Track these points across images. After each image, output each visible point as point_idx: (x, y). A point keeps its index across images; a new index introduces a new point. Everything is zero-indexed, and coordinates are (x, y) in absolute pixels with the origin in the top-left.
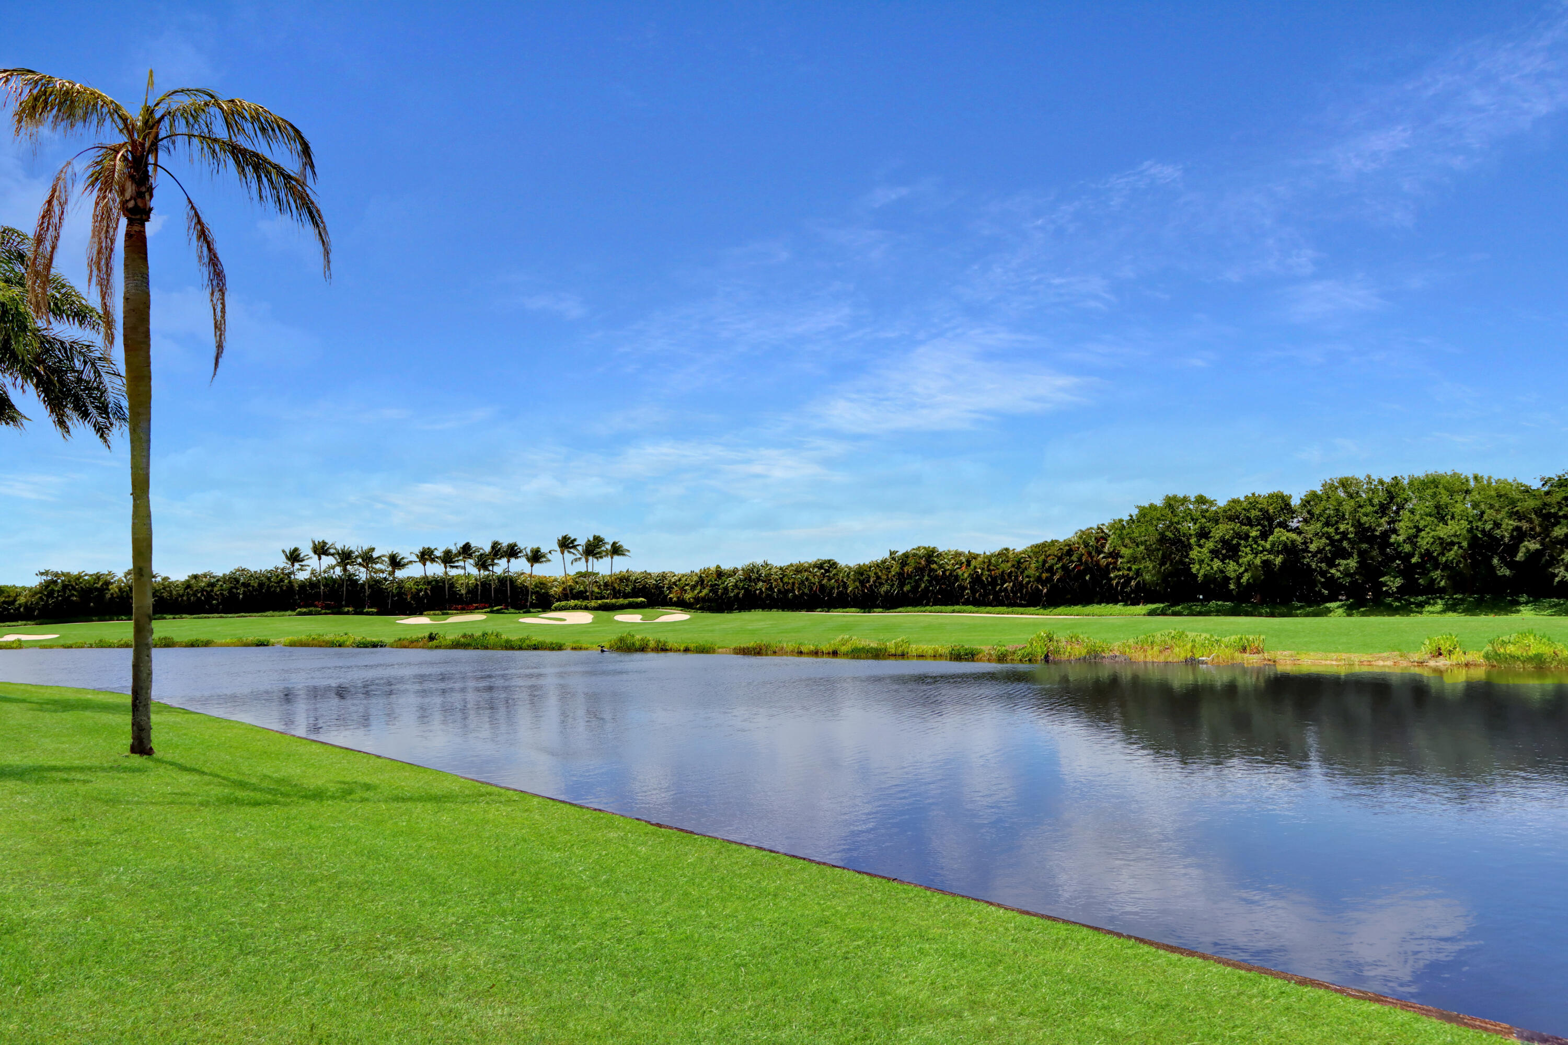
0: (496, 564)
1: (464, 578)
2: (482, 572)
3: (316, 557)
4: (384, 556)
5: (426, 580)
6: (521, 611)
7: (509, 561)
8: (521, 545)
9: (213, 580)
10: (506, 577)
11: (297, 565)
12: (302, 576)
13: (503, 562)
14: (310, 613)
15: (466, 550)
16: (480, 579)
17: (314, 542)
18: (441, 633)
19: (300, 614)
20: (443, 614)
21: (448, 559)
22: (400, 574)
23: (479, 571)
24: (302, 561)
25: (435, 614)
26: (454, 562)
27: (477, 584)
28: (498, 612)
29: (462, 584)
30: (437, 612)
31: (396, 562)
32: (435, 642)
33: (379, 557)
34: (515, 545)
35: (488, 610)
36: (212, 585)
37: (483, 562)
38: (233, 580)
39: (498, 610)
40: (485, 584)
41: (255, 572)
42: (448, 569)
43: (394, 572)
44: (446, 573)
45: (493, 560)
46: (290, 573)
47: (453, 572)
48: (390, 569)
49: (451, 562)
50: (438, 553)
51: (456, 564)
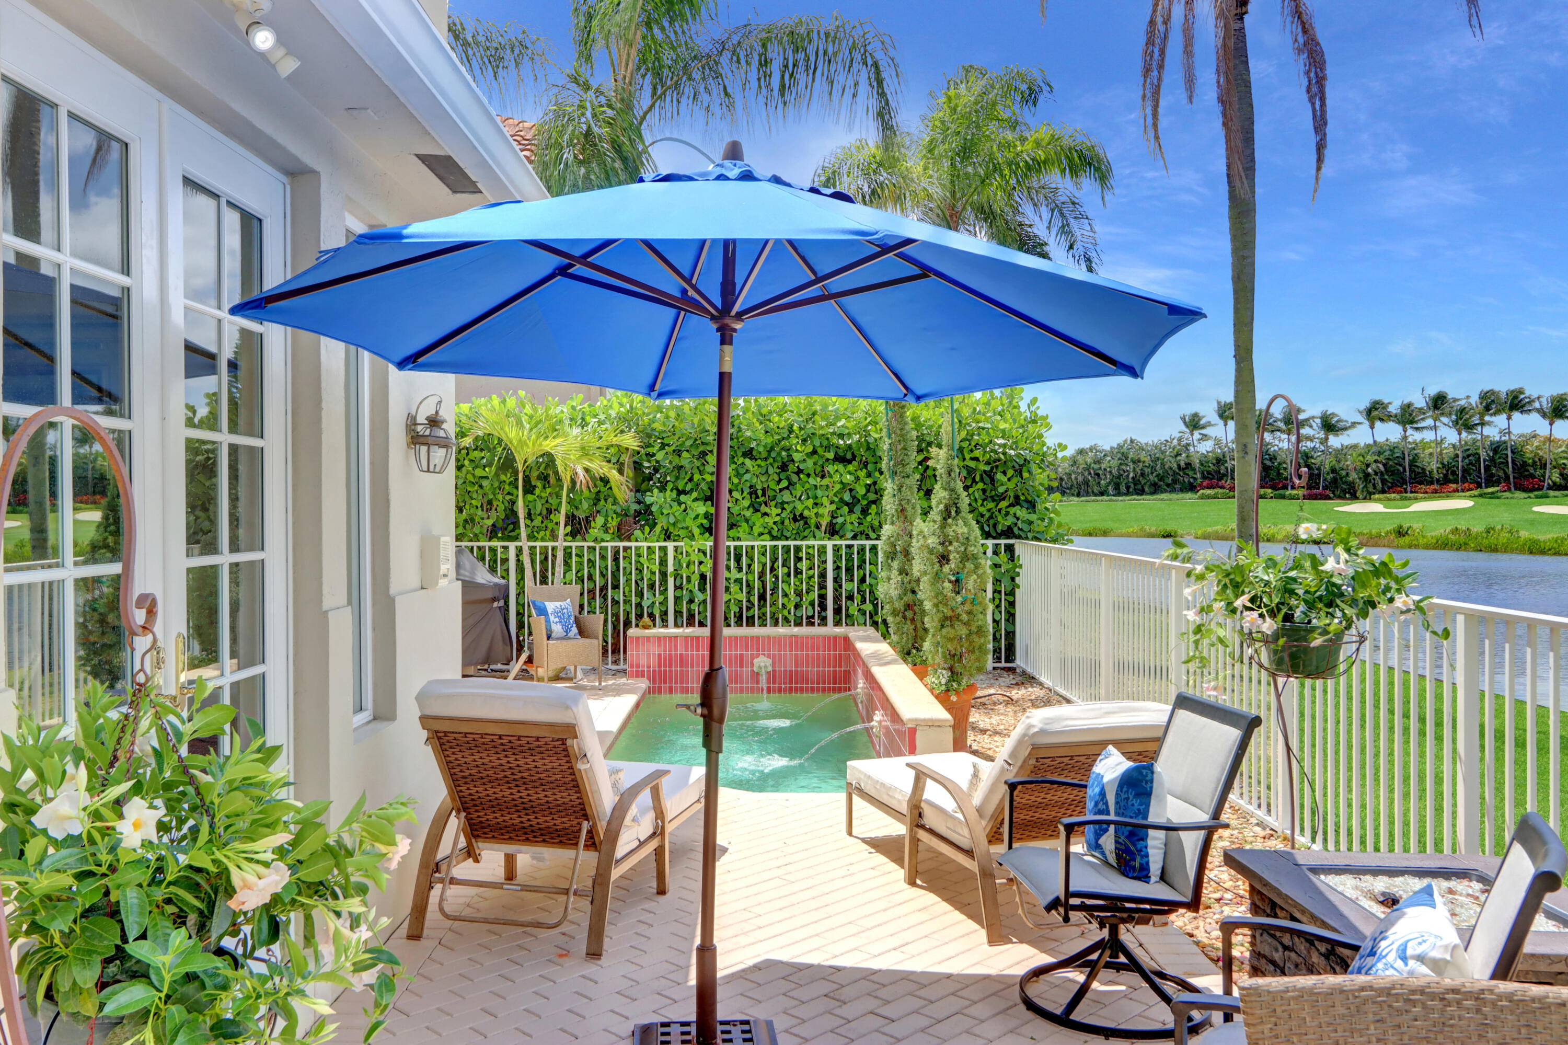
0: (1489, 423)
1: (1433, 445)
2: (1464, 434)
3: (1221, 423)
4: (1313, 418)
5: (1377, 448)
6: (1532, 495)
7: (1509, 418)
8: (1531, 391)
9: (1100, 455)
10: (1505, 442)
11: (1197, 435)
12: (1205, 448)
13: (1500, 420)
14: (1215, 497)
15: (1439, 402)
16: (1461, 446)
17: (1219, 403)
18: (1417, 526)
19: (1203, 497)
20: (1402, 499)
21: (1407, 417)
22: (1335, 441)
23: (1460, 434)
24: (1203, 427)
25: (1389, 499)
26: (1416, 422)
27: (1457, 456)
28: (1493, 496)
29: (1431, 454)
30: (1393, 495)
31: (1329, 426)
32: (1407, 539)
33: (1307, 420)
34: (1521, 391)
35: (1476, 492)
36: (1098, 462)
37: (1463, 420)
38: (1122, 454)
39: (1492, 493)
40: (1471, 456)
41: (1147, 444)
42: (1410, 432)
43: (1327, 439)
44: (1405, 438)
45: (1482, 418)
46: (1188, 445)
47: (1415, 436)
48: (1322, 435)
49: (1412, 422)
50: (1394, 409)
51: (1419, 425)
